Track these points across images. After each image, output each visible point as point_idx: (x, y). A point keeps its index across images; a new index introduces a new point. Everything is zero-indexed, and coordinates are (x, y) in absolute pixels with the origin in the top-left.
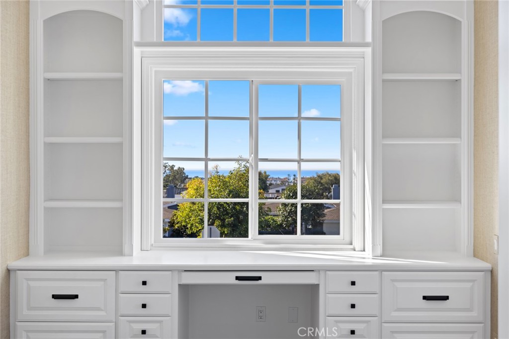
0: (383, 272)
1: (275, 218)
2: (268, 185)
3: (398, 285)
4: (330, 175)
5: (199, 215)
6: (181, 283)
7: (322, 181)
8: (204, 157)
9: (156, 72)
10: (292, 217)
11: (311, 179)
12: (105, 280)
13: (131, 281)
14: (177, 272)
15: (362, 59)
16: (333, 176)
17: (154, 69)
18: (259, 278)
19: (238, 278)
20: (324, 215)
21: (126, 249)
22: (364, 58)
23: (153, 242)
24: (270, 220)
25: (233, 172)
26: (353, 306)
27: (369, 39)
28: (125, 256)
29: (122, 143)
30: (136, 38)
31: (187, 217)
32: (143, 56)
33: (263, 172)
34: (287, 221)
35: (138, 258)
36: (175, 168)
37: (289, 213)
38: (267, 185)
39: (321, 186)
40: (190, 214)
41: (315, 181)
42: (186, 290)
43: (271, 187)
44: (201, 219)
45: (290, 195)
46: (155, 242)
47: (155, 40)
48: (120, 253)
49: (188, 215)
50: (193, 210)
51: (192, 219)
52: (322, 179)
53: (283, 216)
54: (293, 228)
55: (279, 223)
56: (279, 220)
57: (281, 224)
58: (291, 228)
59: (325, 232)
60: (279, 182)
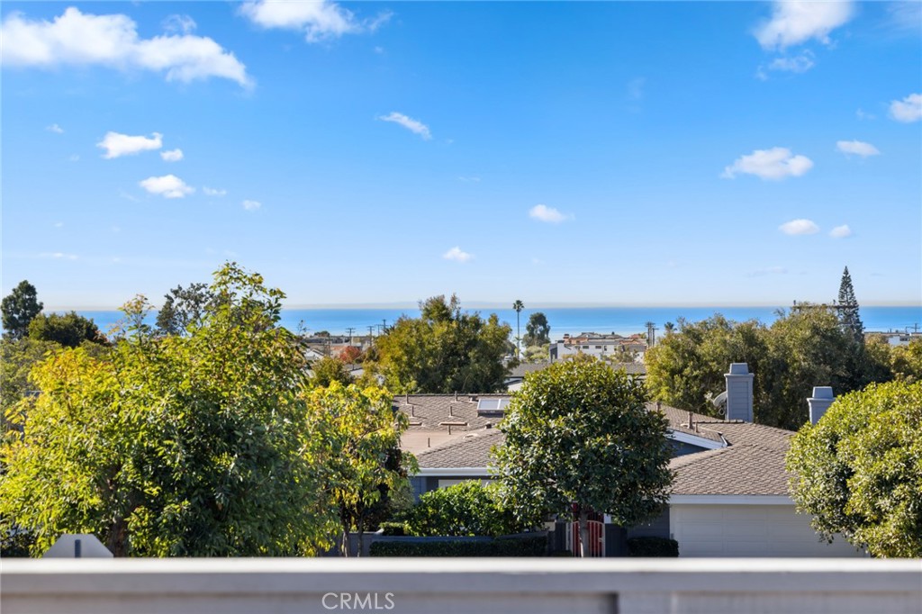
1: (487, 487)
4: (729, 328)
7: (699, 350)
16: (740, 330)
20: (667, 479)
24: (469, 495)
33: (484, 318)
37: (535, 469)
38: (500, 366)
39: (695, 368)
45: (537, 404)
52: (699, 341)
53: (511, 483)
54: (561, 528)
55: (499, 507)
56: (499, 494)
57: (508, 512)
58: (551, 526)
59: (676, 538)
60: (611, 351)
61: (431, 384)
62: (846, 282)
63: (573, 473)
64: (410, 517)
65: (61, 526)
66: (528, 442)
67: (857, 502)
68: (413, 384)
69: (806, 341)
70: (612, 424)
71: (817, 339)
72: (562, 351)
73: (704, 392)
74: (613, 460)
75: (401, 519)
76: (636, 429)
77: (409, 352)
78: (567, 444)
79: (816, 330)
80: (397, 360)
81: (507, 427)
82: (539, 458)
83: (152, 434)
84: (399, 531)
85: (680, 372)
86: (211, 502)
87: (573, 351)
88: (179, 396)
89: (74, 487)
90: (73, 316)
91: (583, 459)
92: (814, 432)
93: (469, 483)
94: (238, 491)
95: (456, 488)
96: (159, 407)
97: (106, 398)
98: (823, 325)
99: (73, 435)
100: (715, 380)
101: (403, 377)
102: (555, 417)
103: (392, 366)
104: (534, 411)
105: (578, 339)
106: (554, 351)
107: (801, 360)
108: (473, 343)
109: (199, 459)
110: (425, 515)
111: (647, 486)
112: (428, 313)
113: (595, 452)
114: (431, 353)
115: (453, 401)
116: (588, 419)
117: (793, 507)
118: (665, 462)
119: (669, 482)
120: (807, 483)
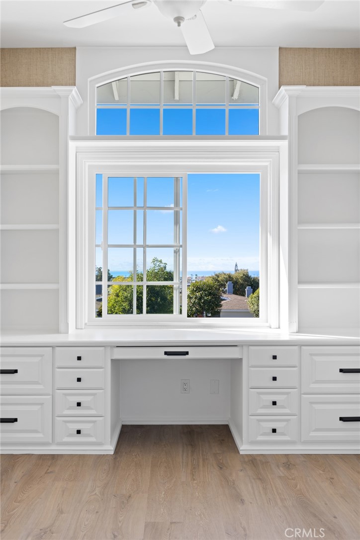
0: (302, 347)
3: (317, 358)
4: (225, 274)
5: (122, 305)
6: (113, 358)
7: (219, 279)
8: (133, 244)
9: (89, 166)
11: (210, 277)
12: (42, 356)
13: (67, 357)
14: (109, 348)
15: (278, 153)
16: (228, 275)
17: (87, 164)
18: (187, 353)
19: (166, 353)
20: (221, 306)
21: (62, 327)
22: (279, 152)
23: (86, 322)
25: (150, 271)
26: (275, 379)
27: (285, 132)
28: (61, 333)
29: (58, 230)
30: (71, 132)
31: (113, 307)
32: (77, 151)
34: (192, 310)
35: (73, 335)
37: (193, 304)
39: (218, 283)
40: (115, 305)
41: (213, 278)
42: (117, 364)
44: (124, 309)
45: (194, 290)
46: (88, 322)
47: (88, 134)
48: (57, 331)
49: (113, 305)
50: (118, 302)
51: (116, 308)
52: (218, 277)
62: (236, 265)
63: (202, 305)
66: (192, 298)
69: (242, 277)
70: (210, 294)
73: (220, 288)
74: (210, 302)
76: (214, 295)
78: (200, 299)
79: (244, 275)
82: (194, 301)
85: (214, 283)
91: (204, 302)
92: (254, 296)
98: (245, 274)
100: (223, 285)
102: (198, 292)
107: (241, 281)
113: (207, 300)
116: (205, 293)
118: (220, 302)
119: (221, 307)
120: (252, 306)
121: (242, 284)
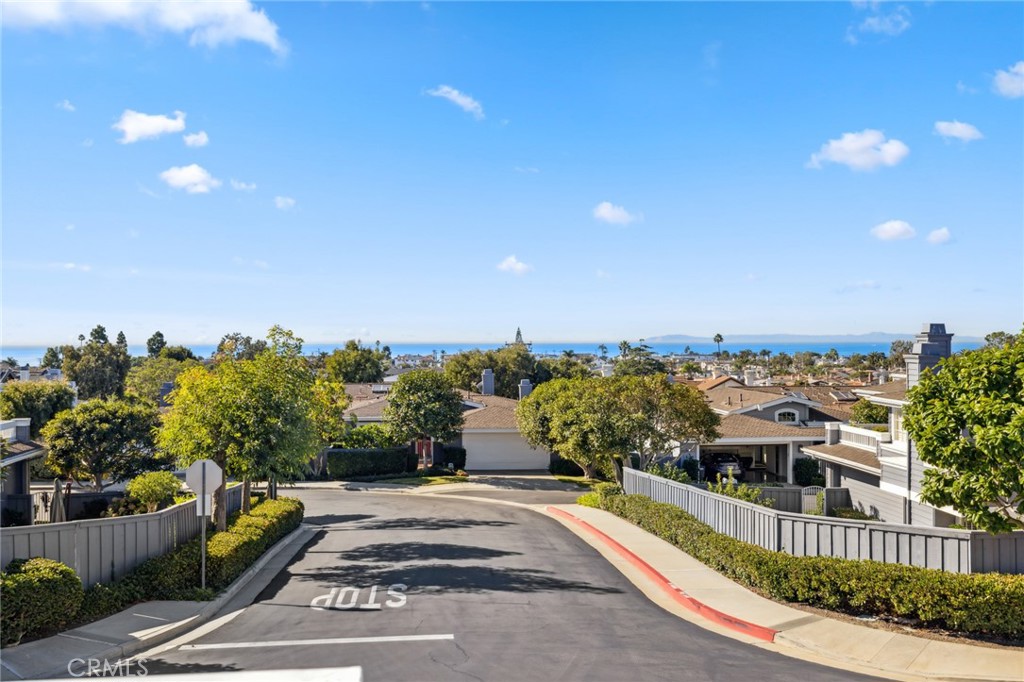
1: (382, 427)
2: (382, 370)
7: (469, 363)
10: (408, 425)
16: (487, 355)
20: (462, 421)
24: (372, 429)
36: (253, 342)
39: (466, 371)
41: (458, 362)
43: (387, 373)
45: (404, 388)
52: (468, 359)
53: (393, 424)
54: (413, 443)
55: (387, 435)
56: (387, 429)
57: (391, 438)
58: (409, 443)
59: (465, 448)
60: (418, 362)
61: (349, 378)
62: (519, 333)
63: (421, 420)
64: (345, 440)
65: (192, 453)
66: (400, 406)
67: (554, 433)
68: (341, 378)
69: (515, 359)
70: (438, 398)
71: (519, 358)
72: (397, 363)
73: (470, 381)
74: (438, 414)
75: (341, 441)
76: (448, 399)
77: (339, 364)
78: (418, 407)
79: (519, 355)
80: (334, 368)
81: (390, 399)
82: (405, 413)
83: (239, 408)
84: (340, 447)
85: (460, 373)
86: (268, 441)
87: (402, 362)
88: (253, 390)
89: (200, 435)
90: (181, 347)
91: (425, 413)
92: (528, 401)
93: (372, 424)
94: (281, 435)
95: (366, 427)
96: (243, 395)
97: (215, 391)
98: (522, 353)
99: (198, 409)
100: (475, 376)
101: (337, 375)
102: (413, 394)
103: (331, 371)
104: (402, 393)
105: (404, 357)
106: (393, 363)
107: (513, 367)
108: (368, 360)
109: (261, 420)
110: (352, 439)
111: (453, 425)
112: (348, 347)
113: (431, 410)
114: (349, 365)
115: (361, 386)
116: (427, 395)
117: (519, 434)
118: (461, 414)
119: (463, 423)
120: (525, 423)
121: (515, 374)
